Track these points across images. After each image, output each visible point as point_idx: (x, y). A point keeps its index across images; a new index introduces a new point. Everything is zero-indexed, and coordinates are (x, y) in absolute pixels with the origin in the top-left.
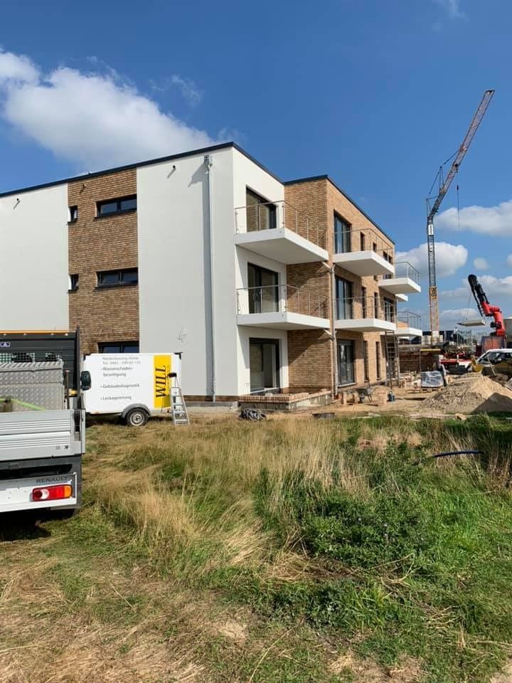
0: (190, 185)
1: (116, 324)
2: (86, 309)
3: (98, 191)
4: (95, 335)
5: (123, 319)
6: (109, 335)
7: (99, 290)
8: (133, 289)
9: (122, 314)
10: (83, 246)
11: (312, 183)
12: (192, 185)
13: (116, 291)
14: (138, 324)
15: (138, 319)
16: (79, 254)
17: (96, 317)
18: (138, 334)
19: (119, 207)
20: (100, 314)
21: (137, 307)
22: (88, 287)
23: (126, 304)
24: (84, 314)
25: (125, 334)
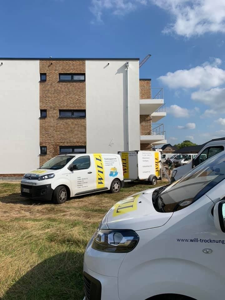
0: (116, 74)
1: (72, 137)
2: (52, 128)
3: (60, 67)
4: (58, 142)
5: (77, 134)
6: (67, 143)
7: (60, 119)
8: (83, 120)
9: (76, 132)
10: (49, 95)
11: (144, 81)
12: (117, 74)
13: (72, 120)
14: (85, 138)
15: (86, 135)
16: (47, 99)
17: (58, 133)
18: (85, 143)
19: (72, 78)
20: (62, 131)
21: (85, 129)
22: (53, 117)
23: (78, 127)
24: (50, 131)
25: (78, 142)
